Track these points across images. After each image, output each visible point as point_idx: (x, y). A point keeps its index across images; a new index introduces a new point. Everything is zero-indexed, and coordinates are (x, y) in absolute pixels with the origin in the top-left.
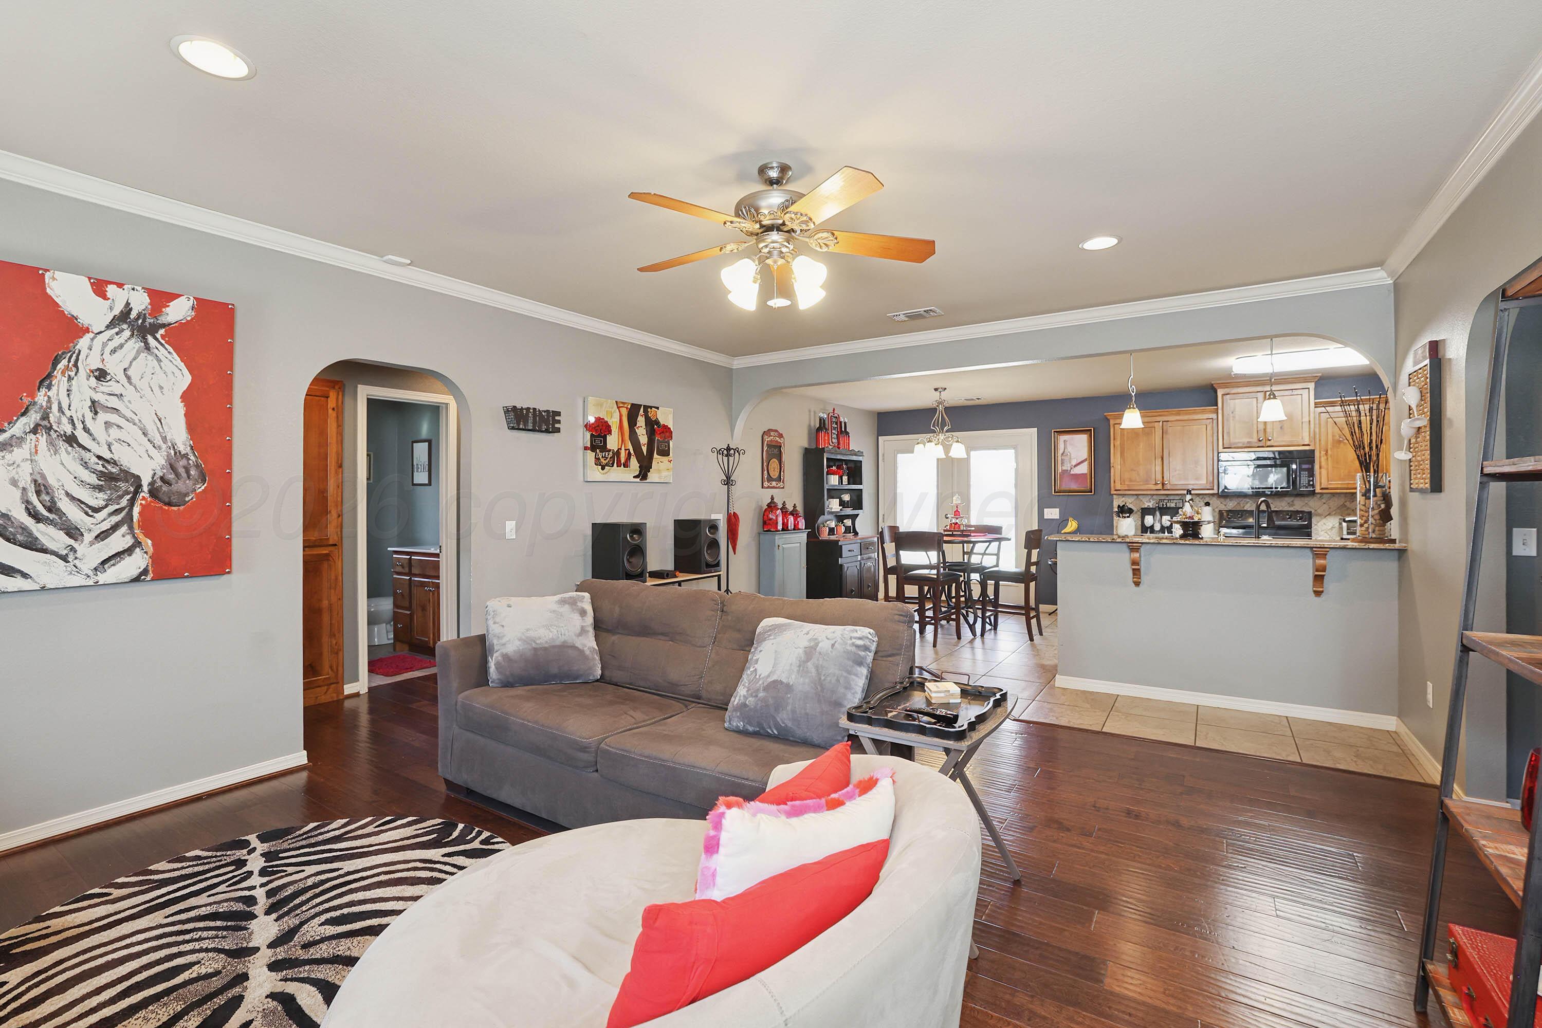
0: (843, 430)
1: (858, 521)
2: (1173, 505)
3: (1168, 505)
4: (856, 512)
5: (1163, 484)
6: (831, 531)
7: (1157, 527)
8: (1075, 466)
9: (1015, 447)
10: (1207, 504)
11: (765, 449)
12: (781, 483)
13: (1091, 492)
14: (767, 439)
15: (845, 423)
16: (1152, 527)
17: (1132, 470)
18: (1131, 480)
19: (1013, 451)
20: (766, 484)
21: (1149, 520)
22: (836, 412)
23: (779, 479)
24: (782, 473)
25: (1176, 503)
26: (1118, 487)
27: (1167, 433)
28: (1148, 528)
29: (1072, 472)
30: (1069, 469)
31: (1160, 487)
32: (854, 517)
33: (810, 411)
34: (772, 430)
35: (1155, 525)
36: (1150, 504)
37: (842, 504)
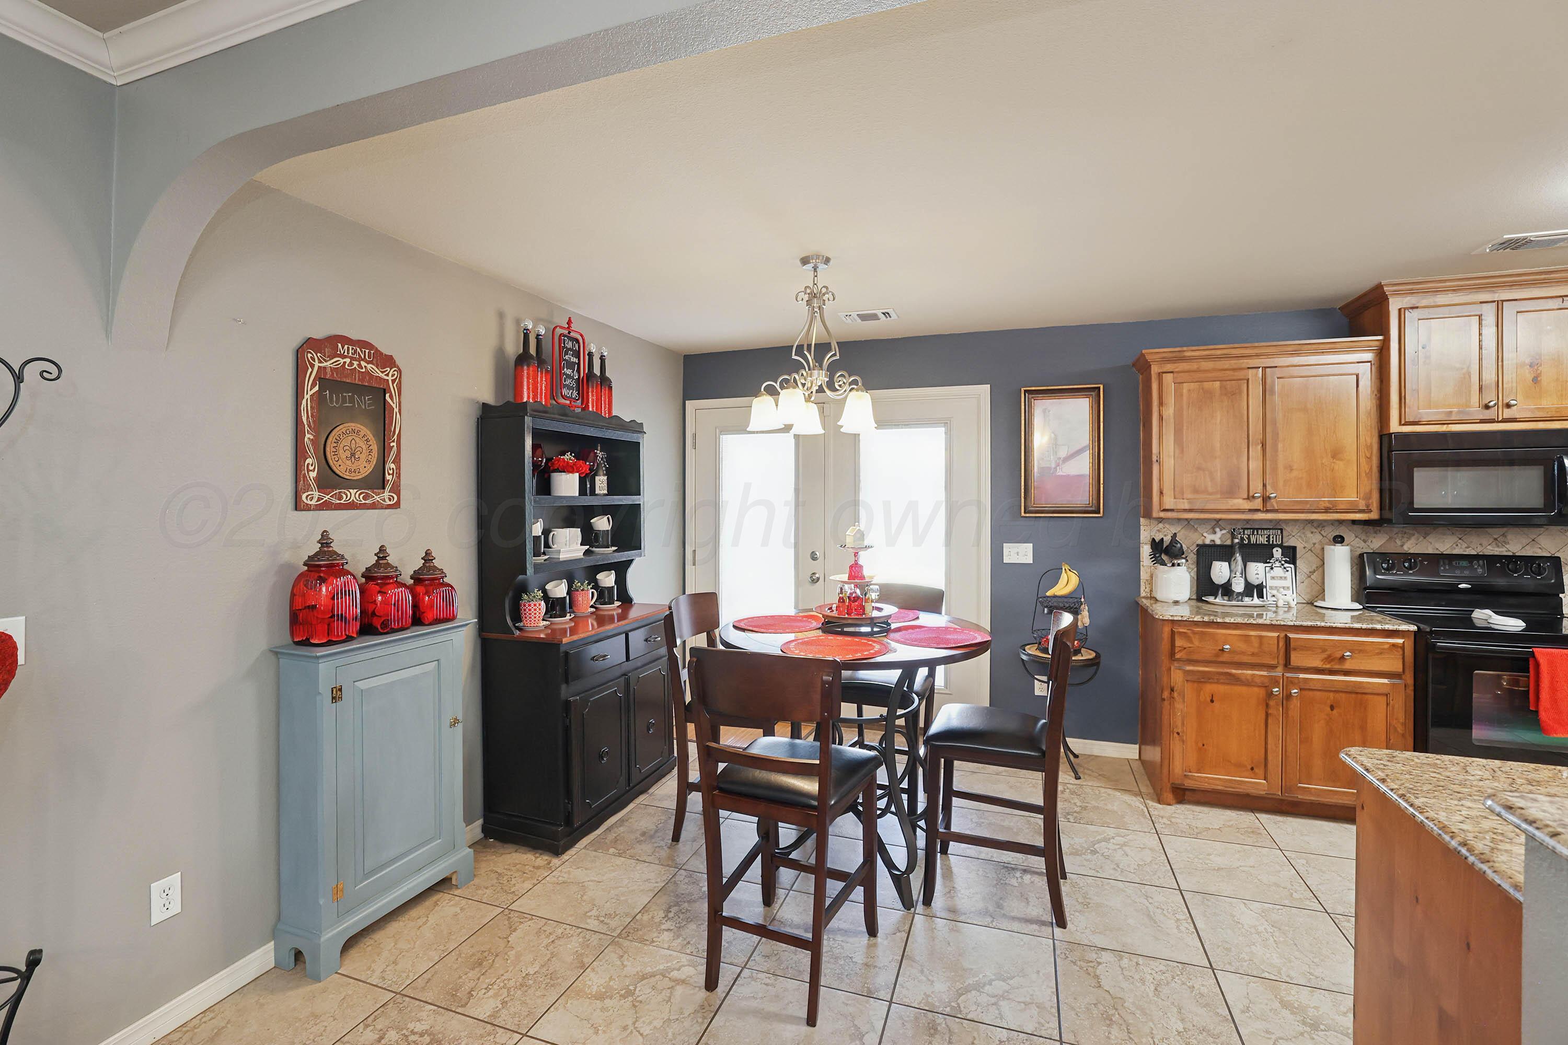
0: (597, 371)
1: (632, 575)
2: (1263, 540)
3: (1253, 540)
4: (624, 556)
5: (1266, 499)
6: (555, 607)
7: (1238, 586)
8: (1067, 459)
9: (946, 423)
10: (1339, 540)
11: (310, 391)
12: (386, 494)
13: (1099, 513)
14: (317, 363)
15: (602, 359)
16: (1228, 585)
17: (1199, 469)
18: (1196, 491)
19: (942, 430)
20: (312, 496)
21: (1220, 571)
22: (573, 327)
23: (377, 481)
24: (391, 465)
25: (1268, 537)
26: (1169, 502)
27: (1273, 392)
28: (1218, 586)
29: (1059, 473)
30: (1053, 466)
31: (1258, 504)
32: (621, 569)
33: (501, 316)
34: (345, 340)
35: (1234, 581)
36: (1218, 537)
37: (590, 537)
